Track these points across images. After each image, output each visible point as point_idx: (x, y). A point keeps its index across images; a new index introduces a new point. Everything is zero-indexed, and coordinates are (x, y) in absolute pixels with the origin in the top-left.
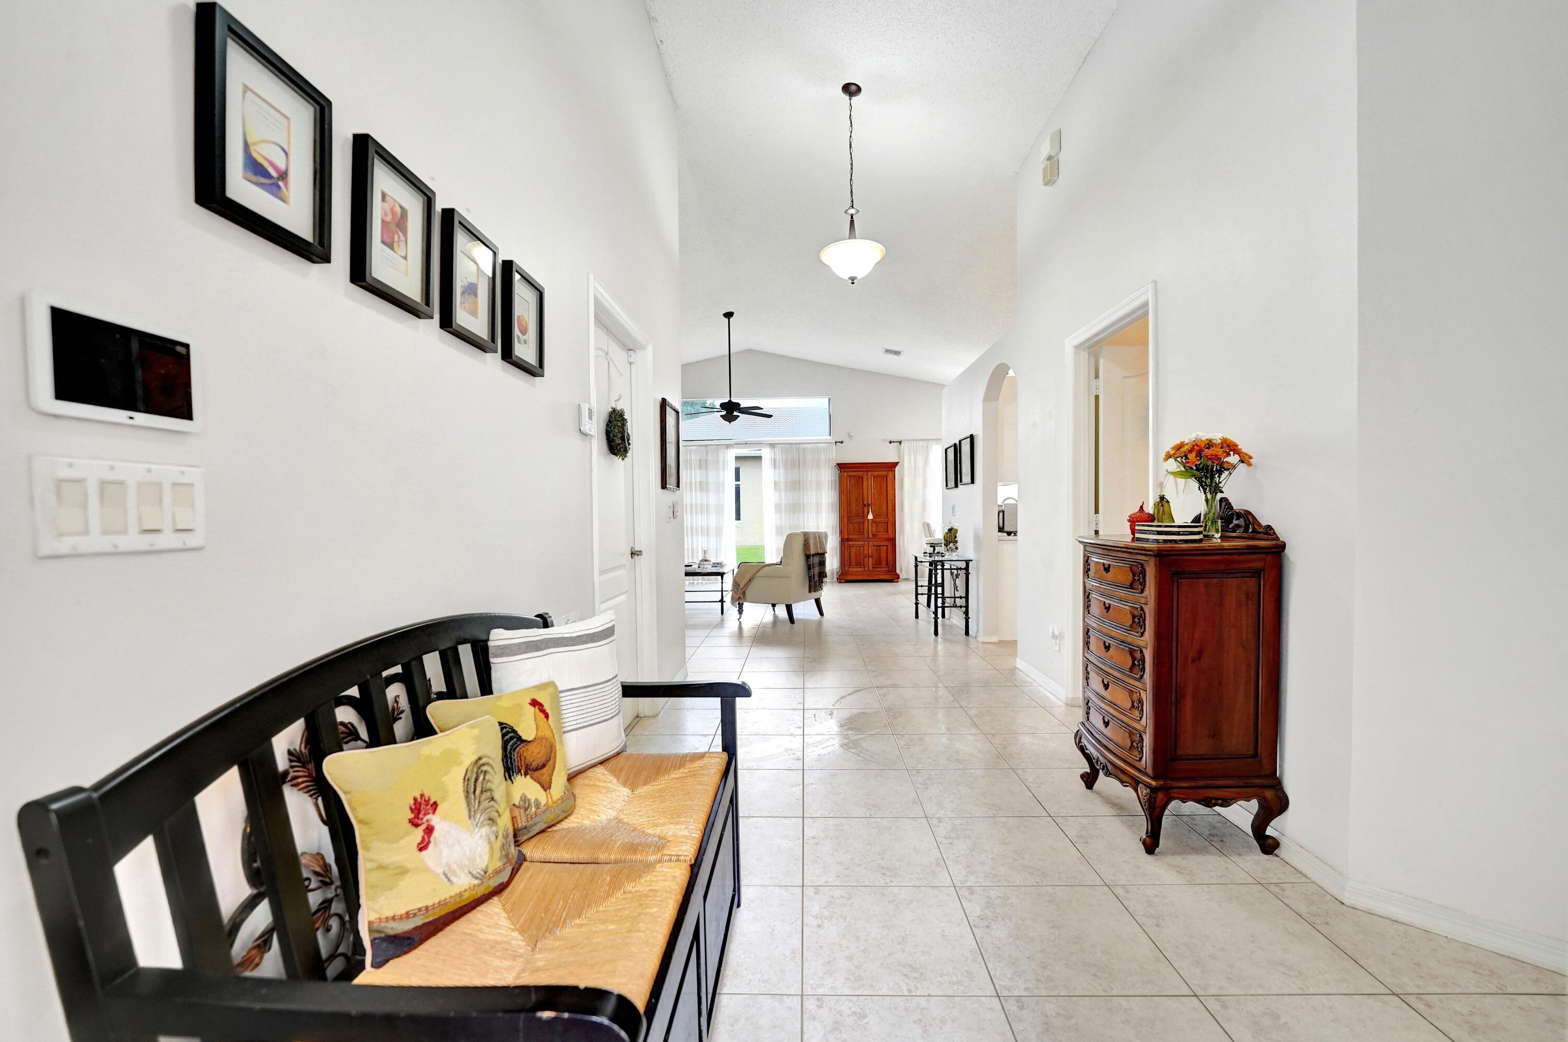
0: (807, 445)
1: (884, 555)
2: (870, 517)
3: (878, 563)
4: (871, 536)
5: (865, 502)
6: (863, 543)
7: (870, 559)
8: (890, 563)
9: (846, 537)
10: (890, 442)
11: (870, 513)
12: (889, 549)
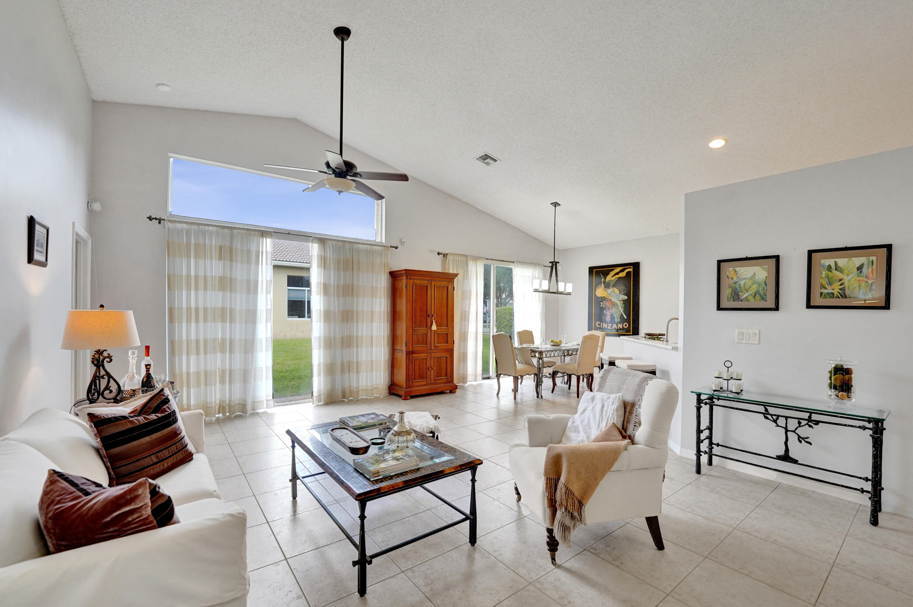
0: (361, 246)
1: (444, 366)
2: (434, 327)
3: (439, 374)
4: (433, 347)
5: (429, 313)
6: (426, 355)
7: (433, 370)
8: (449, 374)
9: (411, 350)
10: (439, 254)
11: (434, 323)
12: (448, 360)
